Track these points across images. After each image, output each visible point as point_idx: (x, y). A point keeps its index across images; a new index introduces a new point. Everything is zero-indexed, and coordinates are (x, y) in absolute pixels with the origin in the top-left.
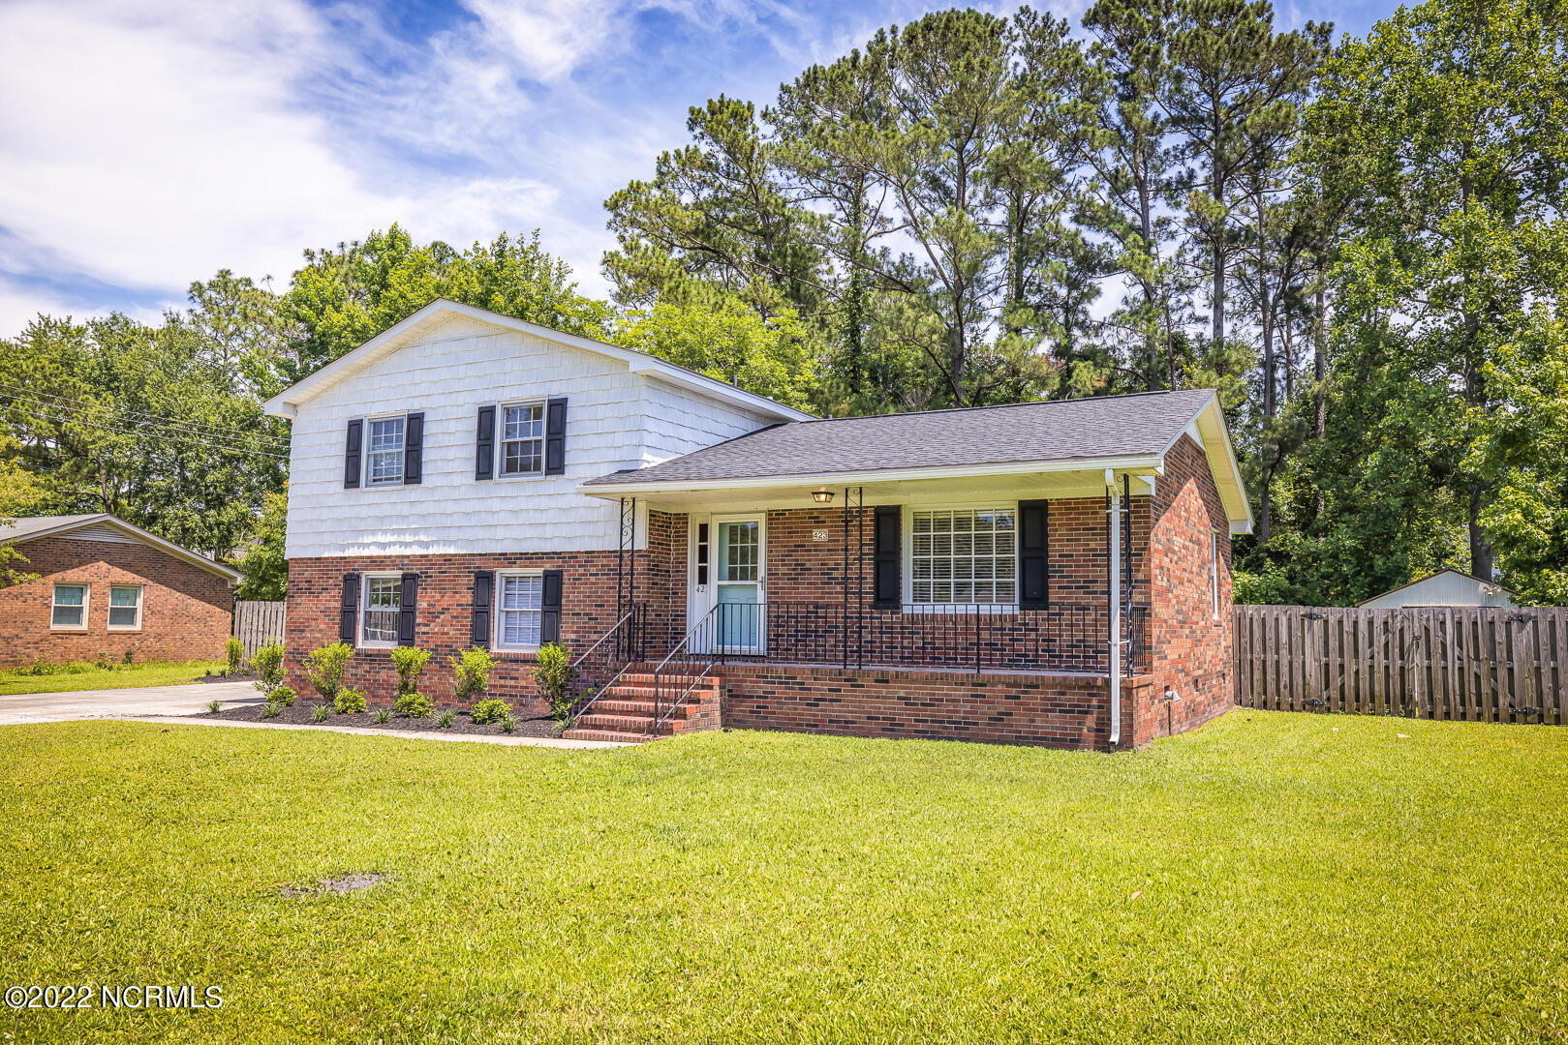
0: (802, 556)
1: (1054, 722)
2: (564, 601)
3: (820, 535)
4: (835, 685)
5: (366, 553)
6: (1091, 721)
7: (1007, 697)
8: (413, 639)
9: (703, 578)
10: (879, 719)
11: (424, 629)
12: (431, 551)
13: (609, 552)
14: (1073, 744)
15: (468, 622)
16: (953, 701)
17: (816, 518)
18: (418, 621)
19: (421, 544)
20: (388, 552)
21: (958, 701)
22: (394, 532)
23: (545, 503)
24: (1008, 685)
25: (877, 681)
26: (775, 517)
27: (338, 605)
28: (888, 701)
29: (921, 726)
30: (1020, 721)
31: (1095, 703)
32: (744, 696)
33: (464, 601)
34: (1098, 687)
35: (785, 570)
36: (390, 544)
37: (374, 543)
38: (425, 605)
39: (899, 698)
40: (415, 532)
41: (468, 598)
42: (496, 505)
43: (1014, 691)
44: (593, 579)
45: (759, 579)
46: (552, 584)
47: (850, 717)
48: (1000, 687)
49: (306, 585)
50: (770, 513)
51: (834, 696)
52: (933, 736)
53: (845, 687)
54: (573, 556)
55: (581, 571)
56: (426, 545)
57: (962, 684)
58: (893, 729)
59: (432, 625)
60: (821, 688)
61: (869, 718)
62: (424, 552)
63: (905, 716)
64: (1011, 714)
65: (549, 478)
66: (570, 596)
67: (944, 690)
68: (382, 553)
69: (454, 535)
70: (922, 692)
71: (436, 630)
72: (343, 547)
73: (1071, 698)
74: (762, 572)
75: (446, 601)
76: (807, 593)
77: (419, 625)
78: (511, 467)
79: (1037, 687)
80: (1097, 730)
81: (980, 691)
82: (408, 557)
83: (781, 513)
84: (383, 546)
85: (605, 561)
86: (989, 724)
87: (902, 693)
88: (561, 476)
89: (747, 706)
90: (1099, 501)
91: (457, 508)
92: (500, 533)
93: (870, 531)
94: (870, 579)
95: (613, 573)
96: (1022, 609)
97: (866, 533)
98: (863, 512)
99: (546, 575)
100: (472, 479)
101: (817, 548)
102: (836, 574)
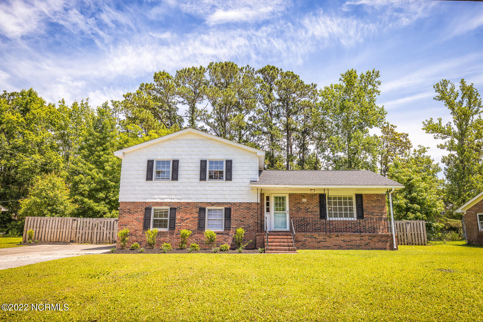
0: (299, 205)
1: (380, 245)
2: (232, 216)
3: (304, 200)
4: (324, 237)
5: (155, 201)
6: (388, 244)
7: (369, 239)
8: (175, 227)
9: (268, 210)
10: (336, 245)
11: (179, 224)
12: (182, 201)
13: (247, 203)
14: (385, 249)
15: (197, 222)
16: (355, 240)
17: (303, 196)
18: (176, 222)
19: (178, 199)
20: (164, 201)
21: (357, 240)
22: (167, 195)
23: (225, 188)
24: (369, 236)
25: (336, 236)
26: (291, 195)
27: (143, 217)
28: (339, 240)
29: (348, 247)
30: (372, 244)
31: (389, 240)
32: (299, 241)
33: (195, 216)
34: (390, 236)
35: (294, 209)
36: (165, 198)
37: (158, 198)
38: (179, 217)
39: (342, 240)
40: (176, 195)
41: (197, 215)
42: (207, 188)
43: (370, 238)
44: (242, 210)
45: (287, 211)
46: (228, 213)
47: (329, 245)
48: (367, 237)
49: (128, 211)
50: (290, 194)
51: (324, 240)
52: (351, 249)
53: (327, 238)
54: (235, 204)
55: (238, 208)
56: (180, 199)
57: (358, 236)
58: (340, 248)
59: (182, 223)
60: (321, 238)
61: (334, 245)
62: (179, 201)
63: (343, 244)
64: (370, 243)
65: (226, 181)
66: (234, 215)
67: (353, 238)
68: (162, 201)
69: (191, 196)
70: (347, 239)
71: (184, 225)
72: (145, 199)
73: (383, 239)
74: (287, 209)
75: (187, 216)
76: (301, 215)
77: (177, 223)
78: (211, 177)
79: (375, 236)
80: (390, 246)
81: (362, 238)
82: (172, 202)
83: (293, 194)
84: (163, 199)
85: (246, 205)
86: (365, 246)
87: (342, 239)
88: (230, 181)
89: (300, 243)
90: (374, 195)
91: (192, 188)
92: (209, 196)
93: (318, 200)
94: (319, 211)
95: (249, 208)
96: (357, 219)
97: (317, 200)
98: (316, 195)
99: (226, 209)
100: (198, 180)
101: (303, 203)
102: (309, 210)
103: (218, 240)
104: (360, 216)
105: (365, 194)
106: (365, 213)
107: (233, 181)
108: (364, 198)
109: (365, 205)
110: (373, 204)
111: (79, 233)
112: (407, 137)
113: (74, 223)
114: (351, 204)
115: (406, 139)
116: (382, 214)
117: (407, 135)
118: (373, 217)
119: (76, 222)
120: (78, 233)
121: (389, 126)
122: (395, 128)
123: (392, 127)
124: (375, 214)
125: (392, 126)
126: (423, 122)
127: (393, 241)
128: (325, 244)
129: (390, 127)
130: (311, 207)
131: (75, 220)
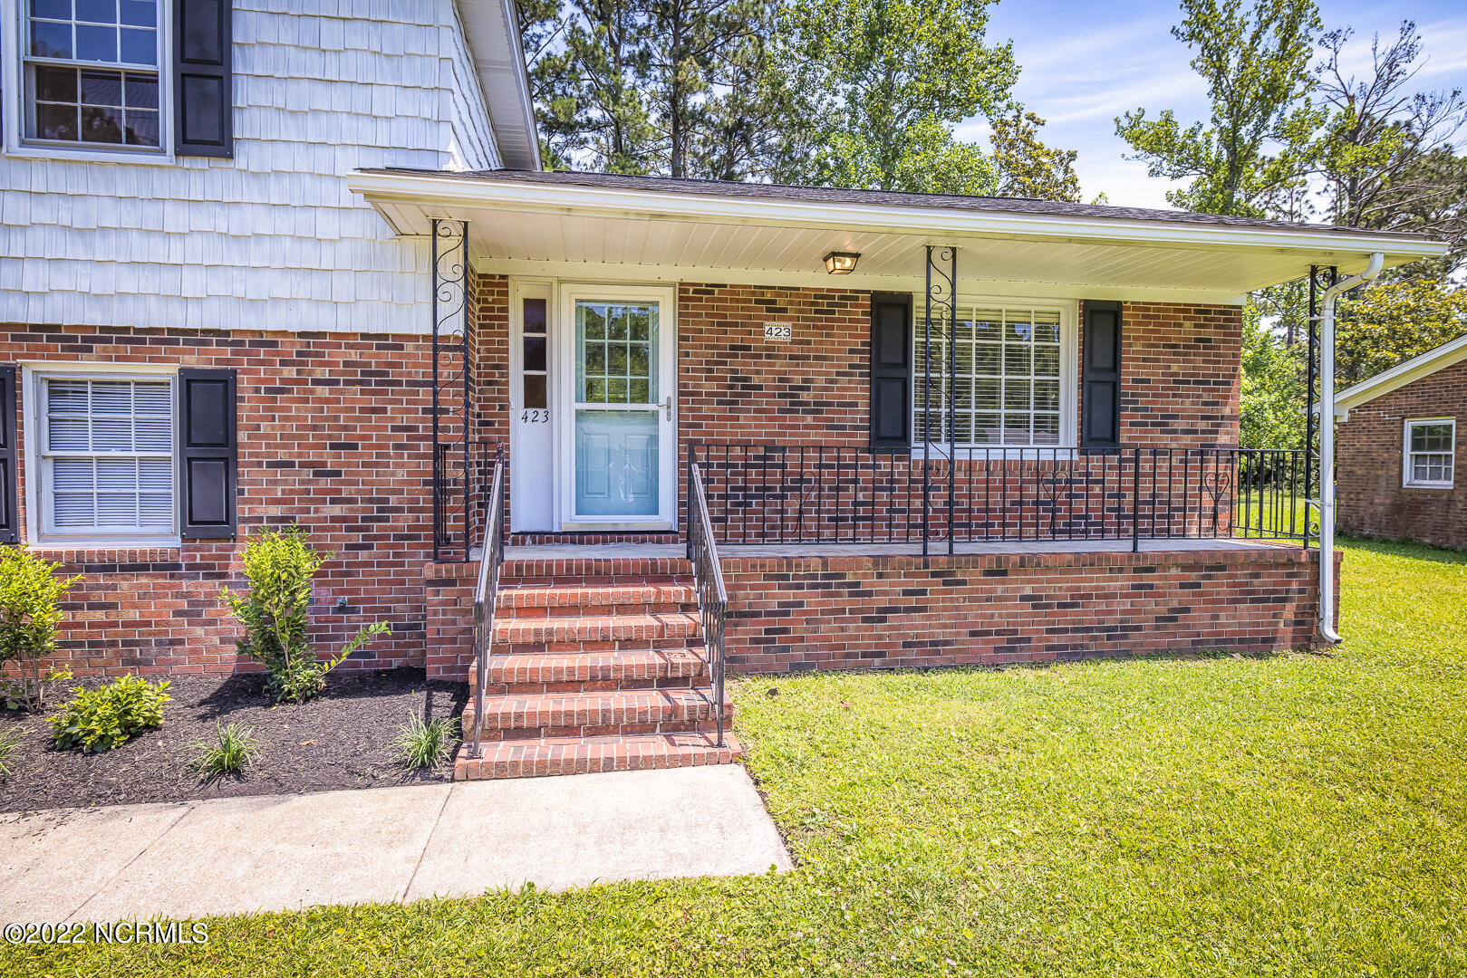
0: (742, 365)
1: (1243, 617)
2: (242, 437)
3: (778, 332)
4: (914, 583)
6: (1289, 611)
7: (1183, 586)
9: (536, 395)
10: (988, 633)
13: (365, 336)
14: (1268, 647)
16: (1106, 596)
17: (769, 302)
21: (1114, 596)
23: (175, 218)
24: (1185, 568)
25: (988, 573)
26: (691, 296)
28: (1005, 600)
29: (1056, 640)
30: (1200, 619)
31: (1295, 587)
32: (745, 615)
34: (1300, 564)
35: (712, 387)
39: (1023, 598)
42: (17, 210)
43: (1193, 576)
44: (323, 391)
45: (662, 400)
46: (209, 409)
47: (940, 634)
48: (1174, 571)
50: (682, 288)
51: (913, 601)
53: (934, 585)
54: (265, 341)
55: (290, 372)
57: (1121, 570)
60: (890, 589)
61: (973, 634)
63: (1031, 623)
64: (1187, 610)
65: (187, 162)
66: (260, 427)
67: (1091, 581)
70: (1059, 587)
73: (1263, 583)
74: (666, 383)
76: (752, 425)
79: (1222, 568)
80: (1297, 623)
81: (1147, 578)
83: (705, 290)
85: (354, 356)
86: (1157, 628)
87: (1028, 591)
88: (222, 163)
89: (748, 630)
90: (1184, 309)
92: (34, 278)
93: (863, 330)
94: (863, 406)
95: (377, 379)
96: (1082, 452)
97: (853, 334)
98: (849, 297)
99: (189, 380)
101: (771, 352)
102: (804, 396)
103: (135, 615)
104: (1101, 433)
105: (1137, 306)
106: (1126, 416)
107: (241, 161)
108: (1130, 330)
109: (1129, 371)
110: (1175, 368)
112: (1072, 165)
114: (1048, 362)
116: (1216, 423)
117: (1072, 156)
118: (1165, 441)
121: (1022, 118)
122: (1039, 128)
123: (1032, 124)
124: (1180, 424)
125: (1031, 118)
126: (1117, 121)
127: (1317, 594)
128: (915, 626)
129: (1024, 122)
130: (819, 374)
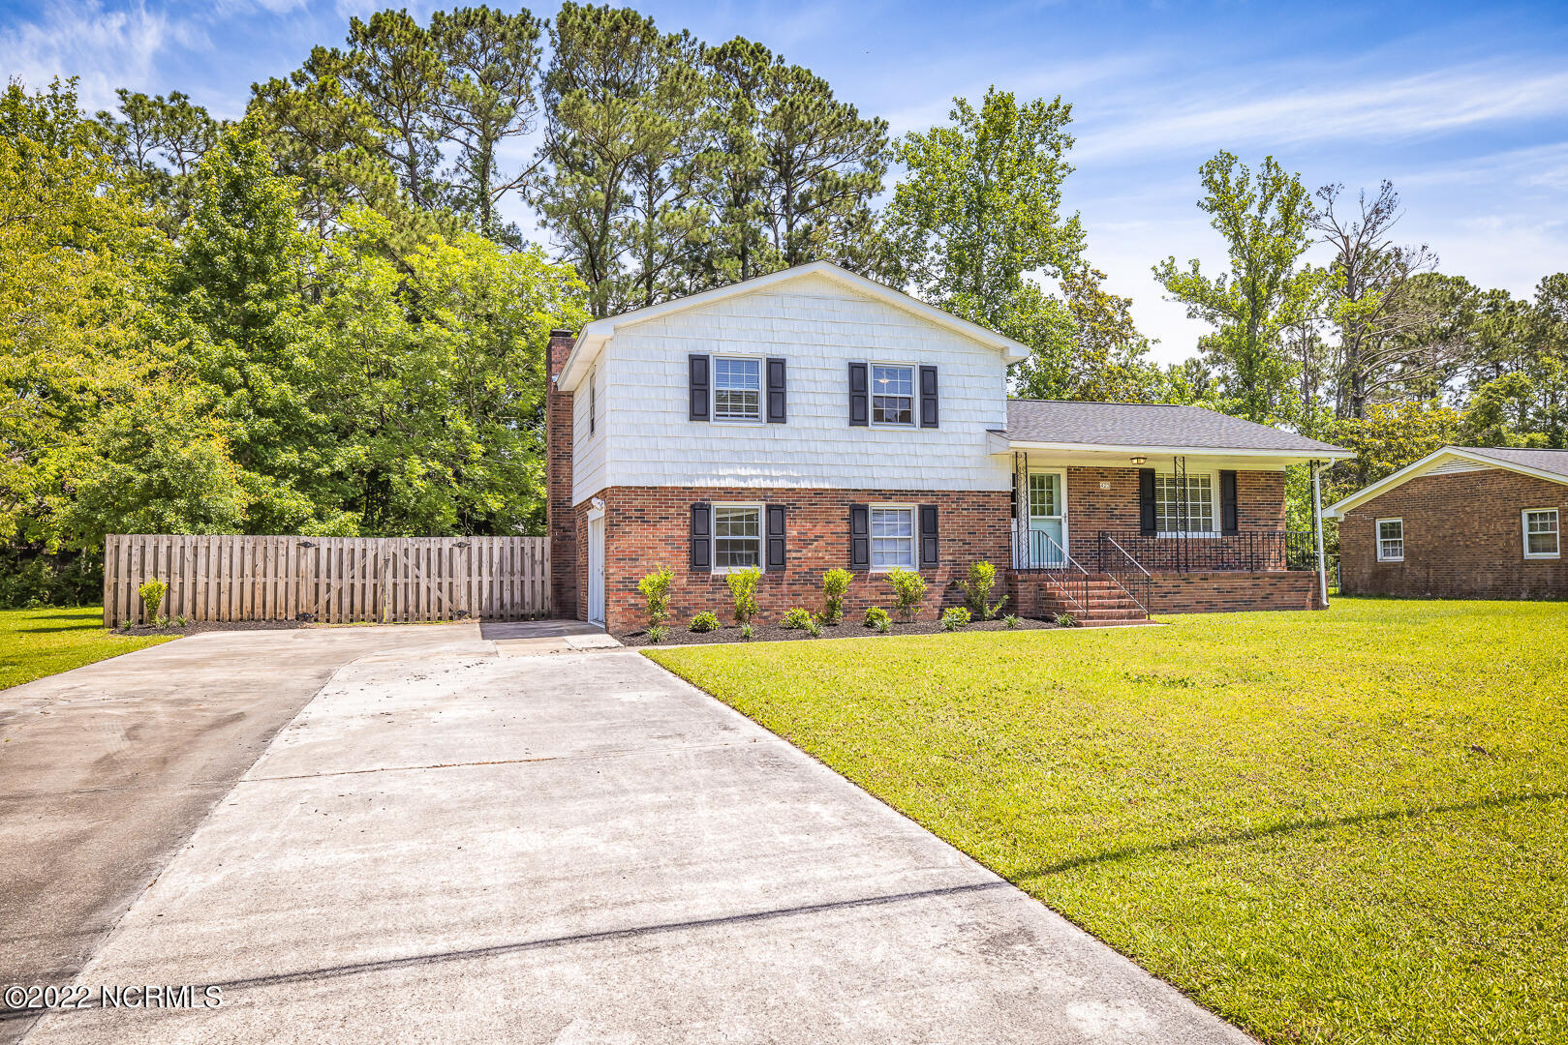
0: (1092, 500)
1: (1292, 597)
2: (940, 530)
3: (1105, 486)
4: (1176, 583)
5: (724, 484)
6: (1310, 595)
7: (1270, 585)
8: (784, 563)
10: (1202, 602)
11: (794, 555)
12: (804, 485)
13: (979, 492)
14: (1303, 608)
15: (845, 547)
16: (1243, 589)
17: (1102, 473)
18: (788, 547)
19: (790, 478)
20: (751, 484)
21: (1246, 588)
22: (755, 466)
23: (920, 450)
24: (1271, 578)
25: (1200, 579)
26: (1072, 472)
27: (685, 533)
28: (1208, 590)
29: (1227, 605)
31: (1312, 586)
33: (839, 530)
34: (1313, 576)
35: (1081, 508)
36: (752, 477)
37: (731, 476)
38: (795, 533)
39: (1214, 589)
40: (784, 466)
41: (844, 527)
42: (871, 448)
43: (1274, 581)
44: (965, 513)
45: (1063, 514)
46: (929, 519)
47: (1186, 603)
48: (1267, 579)
49: (638, 514)
50: (1069, 468)
51: (1176, 590)
52: (1233, 610)
53: (1182, 584)
54: (946, 494)
55: (954, 506)
56: (797, 480)
57: (1247, 578)
58: (1210, 608)
59: (804, 551)
60: (1169, 585)
61: (1197, 602)
62: (794, 486)
63: (1217, 599)
65: (924, 430)
66: (945, 527)
67: (1238, 583)
68: (742, 485)
69: (826, 471)
70: (1226, 585)
71: (810, 555)
72: (691, 478)
73: (1299, 584)
74: (1065, 509)
75: (818, 530)
76: (1096, 524)
77: (790, 551)
78: (879, 416)
79: (1285, 578)
80: (1314, 600)
81: (1257, 582)
82: (772, 489)
83: (1078, 469)
84: (744, 478)
85: (975, 499)
86: (1262, 601)
87: (1215, 586)
88: (935, 429)
90: (1261, 473)
91: (828, 448)
92: (876, 472)
93: (1137, 484)
94: (1138, 516)
95: (982, 508)
96: (1223, 535)
97: (1134, 486)
98: (1131, 471)
99: (923, 509)
100: (845, 424)
101: (1103, 493)
102: (1116, 512)
104: (1230, 527)
106: (1240, 519)
107: (940, 429)
108: (1239, 482)
109: (1240, 499)
110: (1258, 498)
111: (328, 590)
112: (1128, 309)
113: (306, 554)
114: (1207, 496)
115: (1123, 314)
116: (1276, 522)
117: (1129, 303)
118: (1256, 529)
119: (311, 551)
120: (323, 588)
121: (1089, 273)
122: (1102, 281)
123: (1096, 278)
124: (1262, 523)
125: (1097, 273)
126: (1154, 269)
127: (1320, 589)
128: (1178, 599)
129: (1090, 276)
130: (1121, 502)
131: (306, 545)
